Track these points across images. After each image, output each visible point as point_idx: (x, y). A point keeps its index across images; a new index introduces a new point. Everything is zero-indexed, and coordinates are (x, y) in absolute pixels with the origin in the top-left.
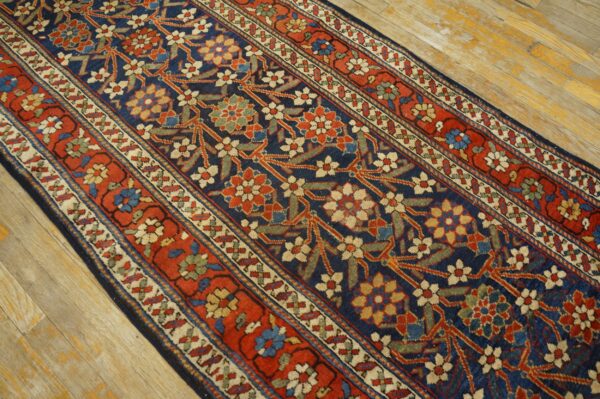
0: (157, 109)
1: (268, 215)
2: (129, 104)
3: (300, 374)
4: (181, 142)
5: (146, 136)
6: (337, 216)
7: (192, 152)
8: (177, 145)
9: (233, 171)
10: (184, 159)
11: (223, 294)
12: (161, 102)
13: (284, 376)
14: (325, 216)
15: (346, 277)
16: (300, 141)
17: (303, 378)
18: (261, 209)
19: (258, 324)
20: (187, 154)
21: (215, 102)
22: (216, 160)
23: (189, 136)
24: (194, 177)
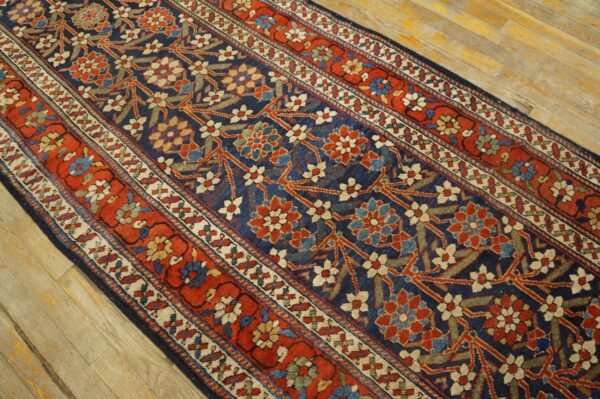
0: (32, 16)
1: (100, 82)
2: (10, 13)
3: (98, 187)
4: (45, 37)
5: (20, 35)
6: (152, 80)
7: (53, 44)
8: (42, 40)
9: (81, 54)
10: (46, 48)
11: (54, 136)
12: (35, 11)
13: (85, 189)
14: (143, 80)
15: (148, 120)
16: (137, 31)
17: (100, 190)
18: (95, 78)
19: (74, 154)
20: (49, 45)
21: (78, 9)
22: (69, 48)
23: (53, 33)
24: (50, 60)
